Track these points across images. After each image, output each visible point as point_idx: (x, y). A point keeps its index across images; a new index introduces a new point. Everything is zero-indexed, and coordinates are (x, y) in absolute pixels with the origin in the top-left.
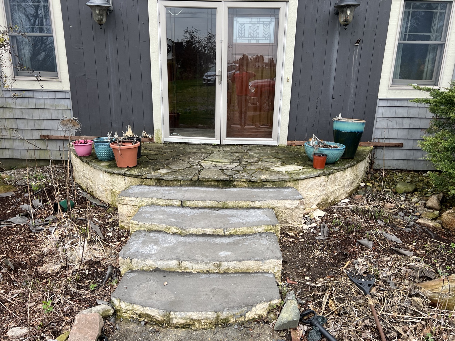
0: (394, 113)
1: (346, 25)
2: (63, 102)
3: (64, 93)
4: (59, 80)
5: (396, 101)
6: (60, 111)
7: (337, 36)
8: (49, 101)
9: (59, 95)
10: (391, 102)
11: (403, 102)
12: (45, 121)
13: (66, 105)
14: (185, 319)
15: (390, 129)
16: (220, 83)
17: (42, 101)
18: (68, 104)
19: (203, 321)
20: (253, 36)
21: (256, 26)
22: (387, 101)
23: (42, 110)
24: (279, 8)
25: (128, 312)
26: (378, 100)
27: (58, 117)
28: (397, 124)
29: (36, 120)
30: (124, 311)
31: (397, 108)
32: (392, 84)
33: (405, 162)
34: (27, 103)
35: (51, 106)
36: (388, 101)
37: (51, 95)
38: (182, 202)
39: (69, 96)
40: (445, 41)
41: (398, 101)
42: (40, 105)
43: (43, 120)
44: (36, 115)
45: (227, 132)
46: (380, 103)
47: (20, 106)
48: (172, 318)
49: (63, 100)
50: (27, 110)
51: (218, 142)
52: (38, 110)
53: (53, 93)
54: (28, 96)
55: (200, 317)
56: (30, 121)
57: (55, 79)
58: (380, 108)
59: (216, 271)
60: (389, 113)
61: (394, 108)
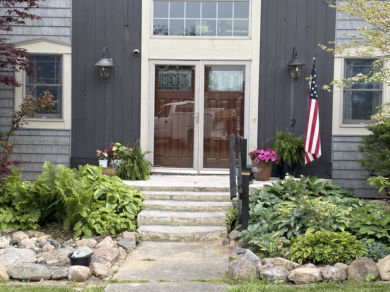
0: (348, 147)
1: (296, 79)
2: (63, 139)
3: (66, 132)
4: (63, 121)
5: (348, 138)
6: (60, 146)
7: (293, 85)
8: (52, 138)
9: (61, 133)
10: (344, 138)
11: (354, 138)
12: (46, 155)
13: (66, 141)
14: (177, 237)
15: (346, 161)
16: (198, 123)
17: (46, 138)
18: (68, 141)
19: (186, 238)
20: (225, 85)
21: (228, 77)
22: (340, 137)
23: (45, 146)
24: (245, 66)
25: (146, 237)
26: (332, 136)
27: (57, 152)
28: (352, 157)
29: (39, 154)
30: (144, 236)
31: (350, 143)
32: (343, 123)
33: (364, 191)
34: (32, 140)
35: (53, 142)
36: (342, 137)
37: (54, 133)
38: (171, 196)
39: (69, 134)
40: (382, 89)
41: (350, 137)
42: (44, 141)
43: (44, 155)
44: (39, 150)
45: (204, 163)
46: (335, 139)
47: (27, 142)
48: (170, 237)
49: (64, 137)
50: (32, 146)
51: (196, 172)
52: (41, 145)
53: (56, 131)
54: (35, 134)
55: (184, 236)
56: (34, 155)
57: (59, 120)
58: (335, 143)
59: (193, 224)
60: (343, 147)
61: (348, 144)
